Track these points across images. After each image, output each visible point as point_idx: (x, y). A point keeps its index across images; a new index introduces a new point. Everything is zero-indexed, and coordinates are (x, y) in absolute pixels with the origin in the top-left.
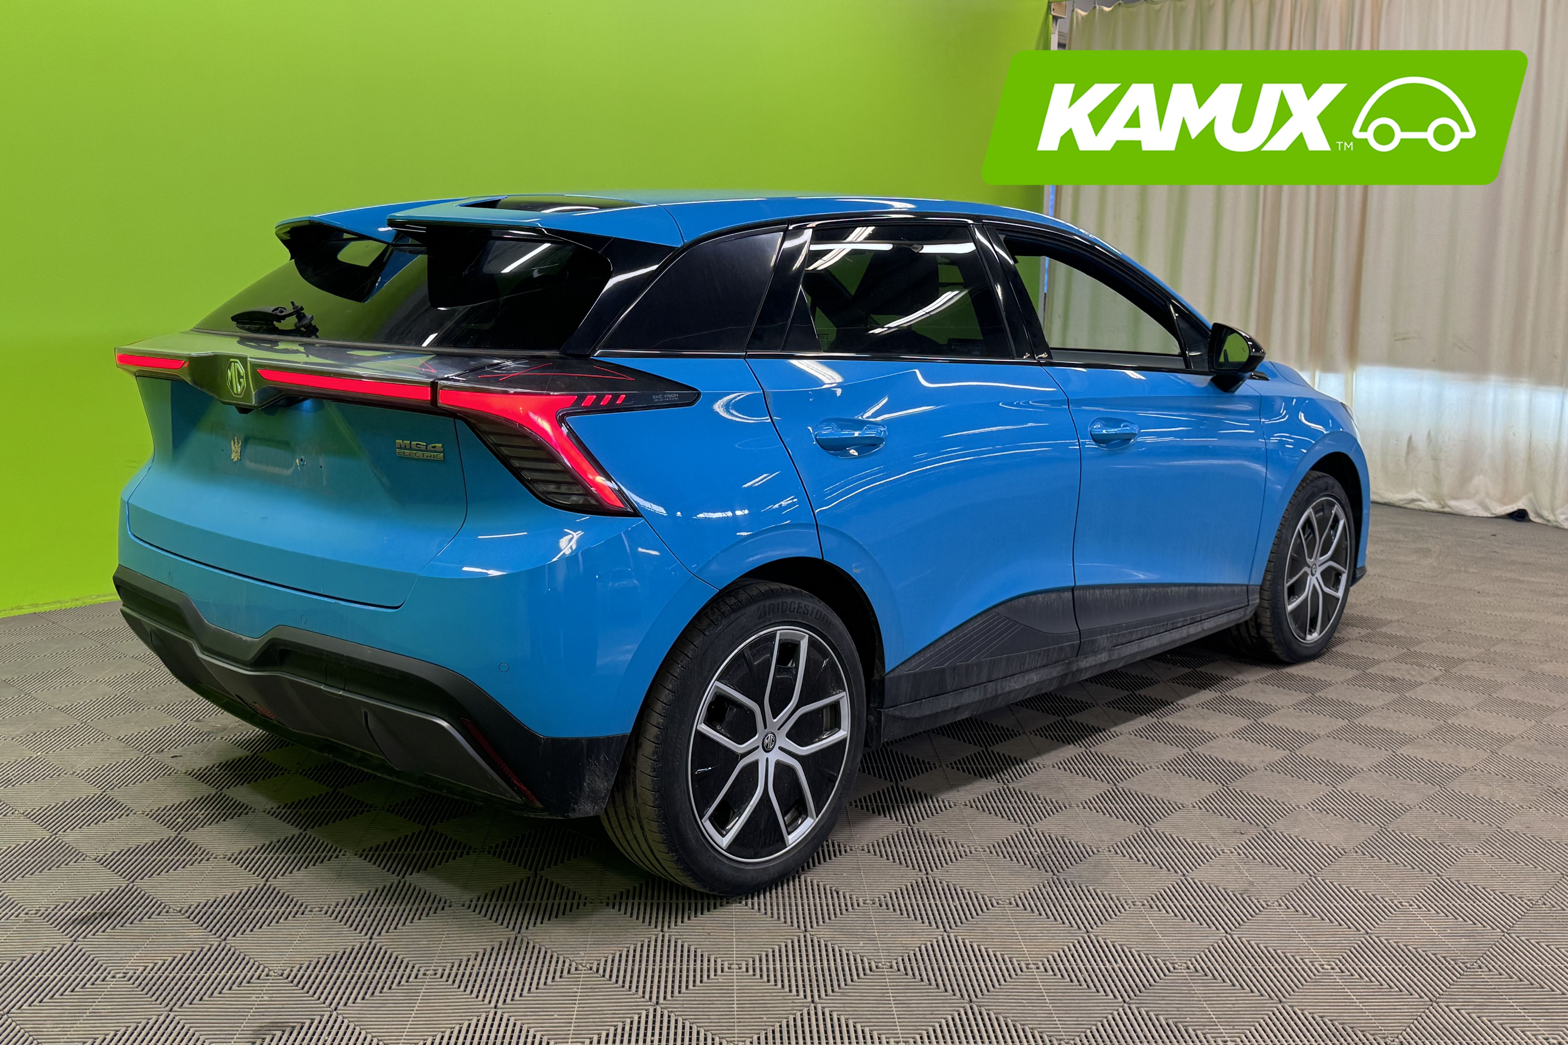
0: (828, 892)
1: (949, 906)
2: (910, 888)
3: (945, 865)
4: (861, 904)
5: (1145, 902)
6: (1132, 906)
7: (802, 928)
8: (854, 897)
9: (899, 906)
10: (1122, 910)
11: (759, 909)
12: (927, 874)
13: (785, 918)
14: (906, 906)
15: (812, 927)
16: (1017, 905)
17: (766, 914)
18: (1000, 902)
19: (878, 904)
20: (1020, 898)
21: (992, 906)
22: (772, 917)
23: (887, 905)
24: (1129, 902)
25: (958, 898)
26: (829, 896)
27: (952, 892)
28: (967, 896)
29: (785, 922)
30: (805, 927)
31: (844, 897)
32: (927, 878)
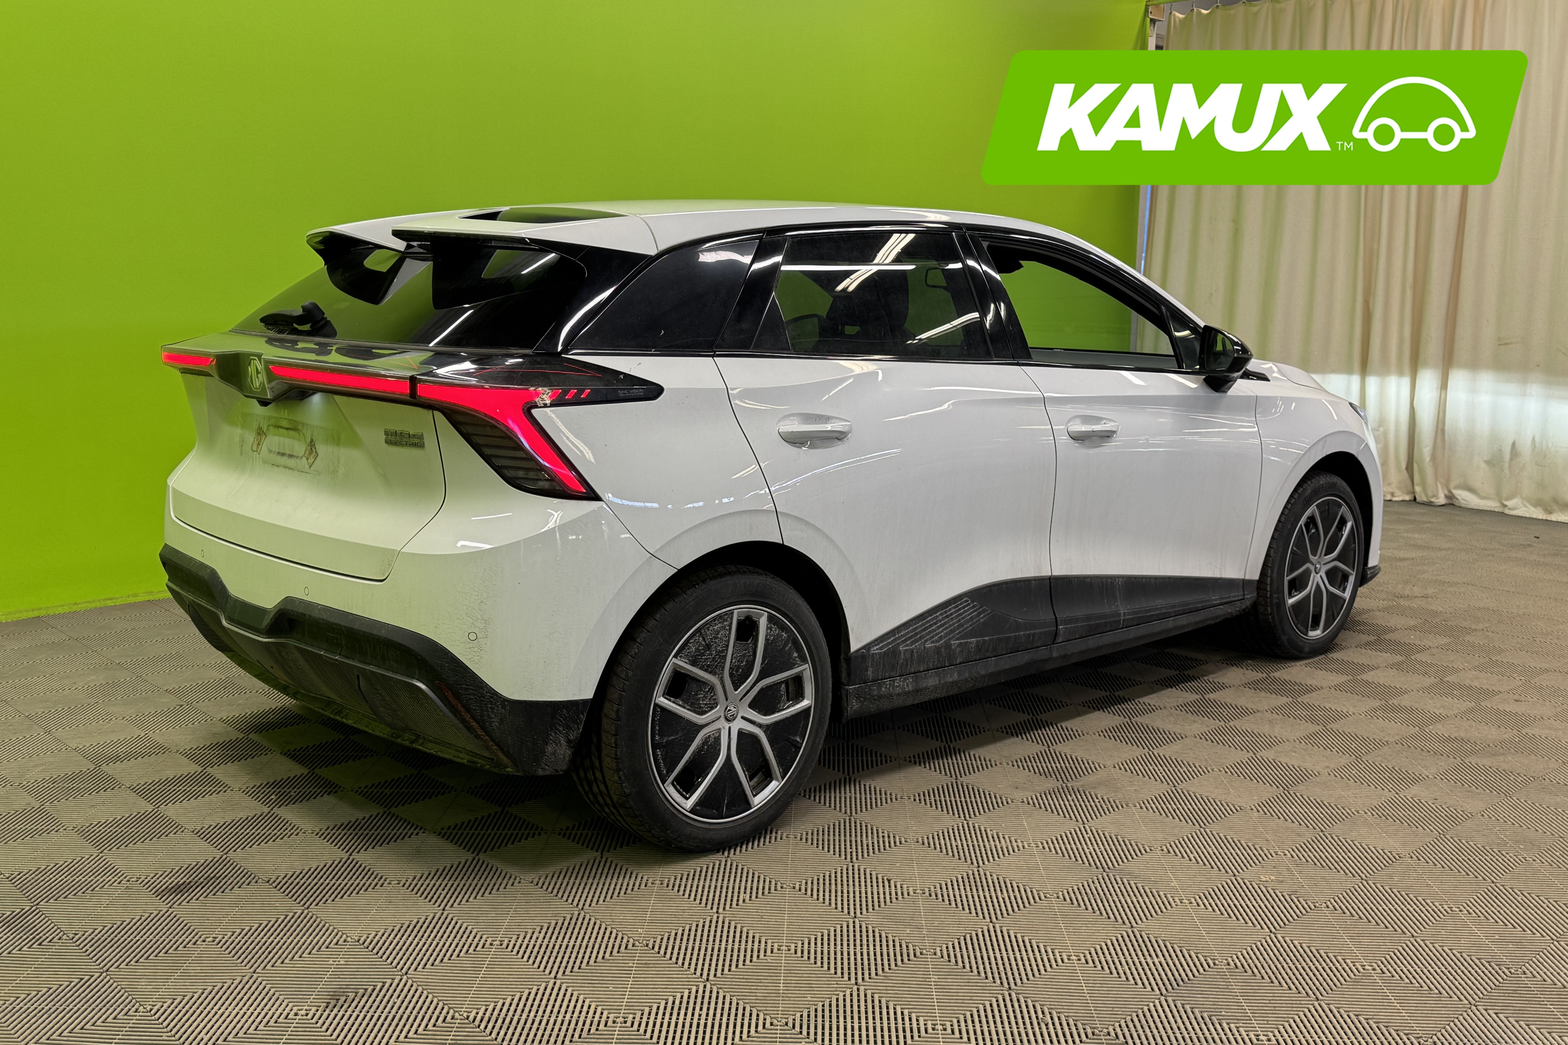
0: (880, 880)
1: (997, 898)
2: (960, 880)
3: (996, 858)
4: (911, 893)
5: (1193, 900)
6: (1179, 904)
7: (852, 914)
8: (905, 886)
9: (948, 896)
10: (1169, 907)
11: (812, 895)
12: (979, 867)
13: (836, 904)
14: (955, 896)
15: (861, 913)
16: (1065, 900)
17: (818, 899)
18: (1048, 896)
19: (927, 894)
20: (1068, 892)
21: (1040, 899)
22: (824, 903)
23: (936, 896)
24: (1177, 899)
25: (1007, 891)
26: (881, 884)
27: (1002, 885)
28: (1016, 889)
29: (836, 908)
30: (855, 913)
31: (896, 887)
32: (978, 871)
